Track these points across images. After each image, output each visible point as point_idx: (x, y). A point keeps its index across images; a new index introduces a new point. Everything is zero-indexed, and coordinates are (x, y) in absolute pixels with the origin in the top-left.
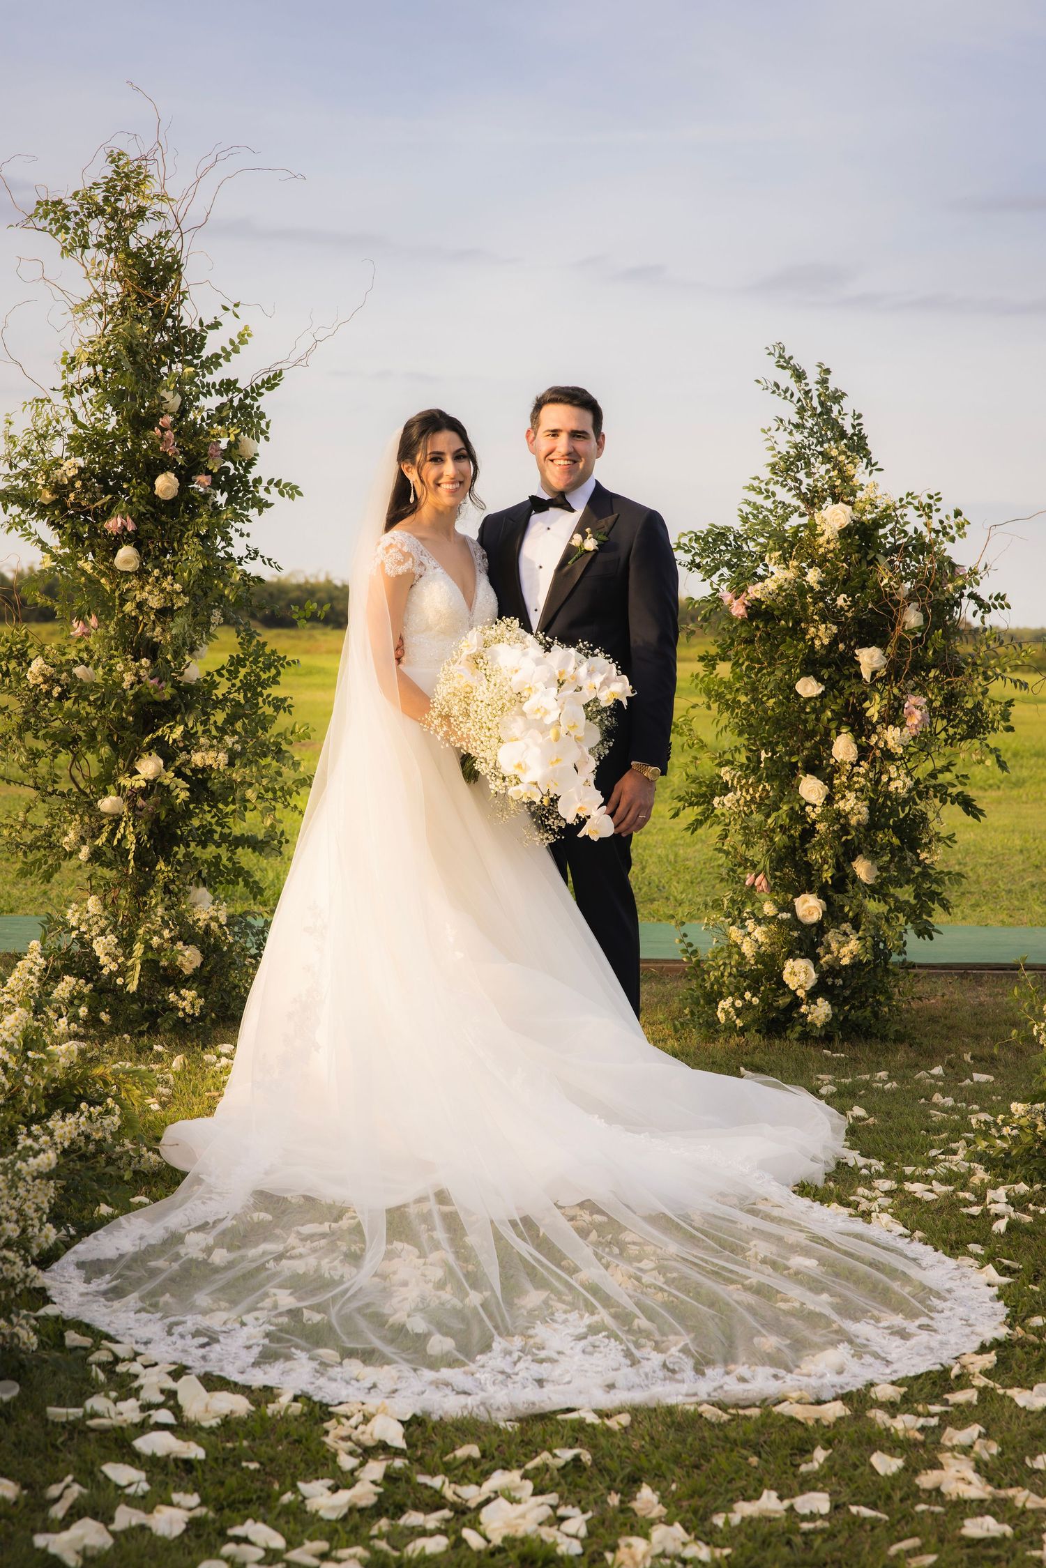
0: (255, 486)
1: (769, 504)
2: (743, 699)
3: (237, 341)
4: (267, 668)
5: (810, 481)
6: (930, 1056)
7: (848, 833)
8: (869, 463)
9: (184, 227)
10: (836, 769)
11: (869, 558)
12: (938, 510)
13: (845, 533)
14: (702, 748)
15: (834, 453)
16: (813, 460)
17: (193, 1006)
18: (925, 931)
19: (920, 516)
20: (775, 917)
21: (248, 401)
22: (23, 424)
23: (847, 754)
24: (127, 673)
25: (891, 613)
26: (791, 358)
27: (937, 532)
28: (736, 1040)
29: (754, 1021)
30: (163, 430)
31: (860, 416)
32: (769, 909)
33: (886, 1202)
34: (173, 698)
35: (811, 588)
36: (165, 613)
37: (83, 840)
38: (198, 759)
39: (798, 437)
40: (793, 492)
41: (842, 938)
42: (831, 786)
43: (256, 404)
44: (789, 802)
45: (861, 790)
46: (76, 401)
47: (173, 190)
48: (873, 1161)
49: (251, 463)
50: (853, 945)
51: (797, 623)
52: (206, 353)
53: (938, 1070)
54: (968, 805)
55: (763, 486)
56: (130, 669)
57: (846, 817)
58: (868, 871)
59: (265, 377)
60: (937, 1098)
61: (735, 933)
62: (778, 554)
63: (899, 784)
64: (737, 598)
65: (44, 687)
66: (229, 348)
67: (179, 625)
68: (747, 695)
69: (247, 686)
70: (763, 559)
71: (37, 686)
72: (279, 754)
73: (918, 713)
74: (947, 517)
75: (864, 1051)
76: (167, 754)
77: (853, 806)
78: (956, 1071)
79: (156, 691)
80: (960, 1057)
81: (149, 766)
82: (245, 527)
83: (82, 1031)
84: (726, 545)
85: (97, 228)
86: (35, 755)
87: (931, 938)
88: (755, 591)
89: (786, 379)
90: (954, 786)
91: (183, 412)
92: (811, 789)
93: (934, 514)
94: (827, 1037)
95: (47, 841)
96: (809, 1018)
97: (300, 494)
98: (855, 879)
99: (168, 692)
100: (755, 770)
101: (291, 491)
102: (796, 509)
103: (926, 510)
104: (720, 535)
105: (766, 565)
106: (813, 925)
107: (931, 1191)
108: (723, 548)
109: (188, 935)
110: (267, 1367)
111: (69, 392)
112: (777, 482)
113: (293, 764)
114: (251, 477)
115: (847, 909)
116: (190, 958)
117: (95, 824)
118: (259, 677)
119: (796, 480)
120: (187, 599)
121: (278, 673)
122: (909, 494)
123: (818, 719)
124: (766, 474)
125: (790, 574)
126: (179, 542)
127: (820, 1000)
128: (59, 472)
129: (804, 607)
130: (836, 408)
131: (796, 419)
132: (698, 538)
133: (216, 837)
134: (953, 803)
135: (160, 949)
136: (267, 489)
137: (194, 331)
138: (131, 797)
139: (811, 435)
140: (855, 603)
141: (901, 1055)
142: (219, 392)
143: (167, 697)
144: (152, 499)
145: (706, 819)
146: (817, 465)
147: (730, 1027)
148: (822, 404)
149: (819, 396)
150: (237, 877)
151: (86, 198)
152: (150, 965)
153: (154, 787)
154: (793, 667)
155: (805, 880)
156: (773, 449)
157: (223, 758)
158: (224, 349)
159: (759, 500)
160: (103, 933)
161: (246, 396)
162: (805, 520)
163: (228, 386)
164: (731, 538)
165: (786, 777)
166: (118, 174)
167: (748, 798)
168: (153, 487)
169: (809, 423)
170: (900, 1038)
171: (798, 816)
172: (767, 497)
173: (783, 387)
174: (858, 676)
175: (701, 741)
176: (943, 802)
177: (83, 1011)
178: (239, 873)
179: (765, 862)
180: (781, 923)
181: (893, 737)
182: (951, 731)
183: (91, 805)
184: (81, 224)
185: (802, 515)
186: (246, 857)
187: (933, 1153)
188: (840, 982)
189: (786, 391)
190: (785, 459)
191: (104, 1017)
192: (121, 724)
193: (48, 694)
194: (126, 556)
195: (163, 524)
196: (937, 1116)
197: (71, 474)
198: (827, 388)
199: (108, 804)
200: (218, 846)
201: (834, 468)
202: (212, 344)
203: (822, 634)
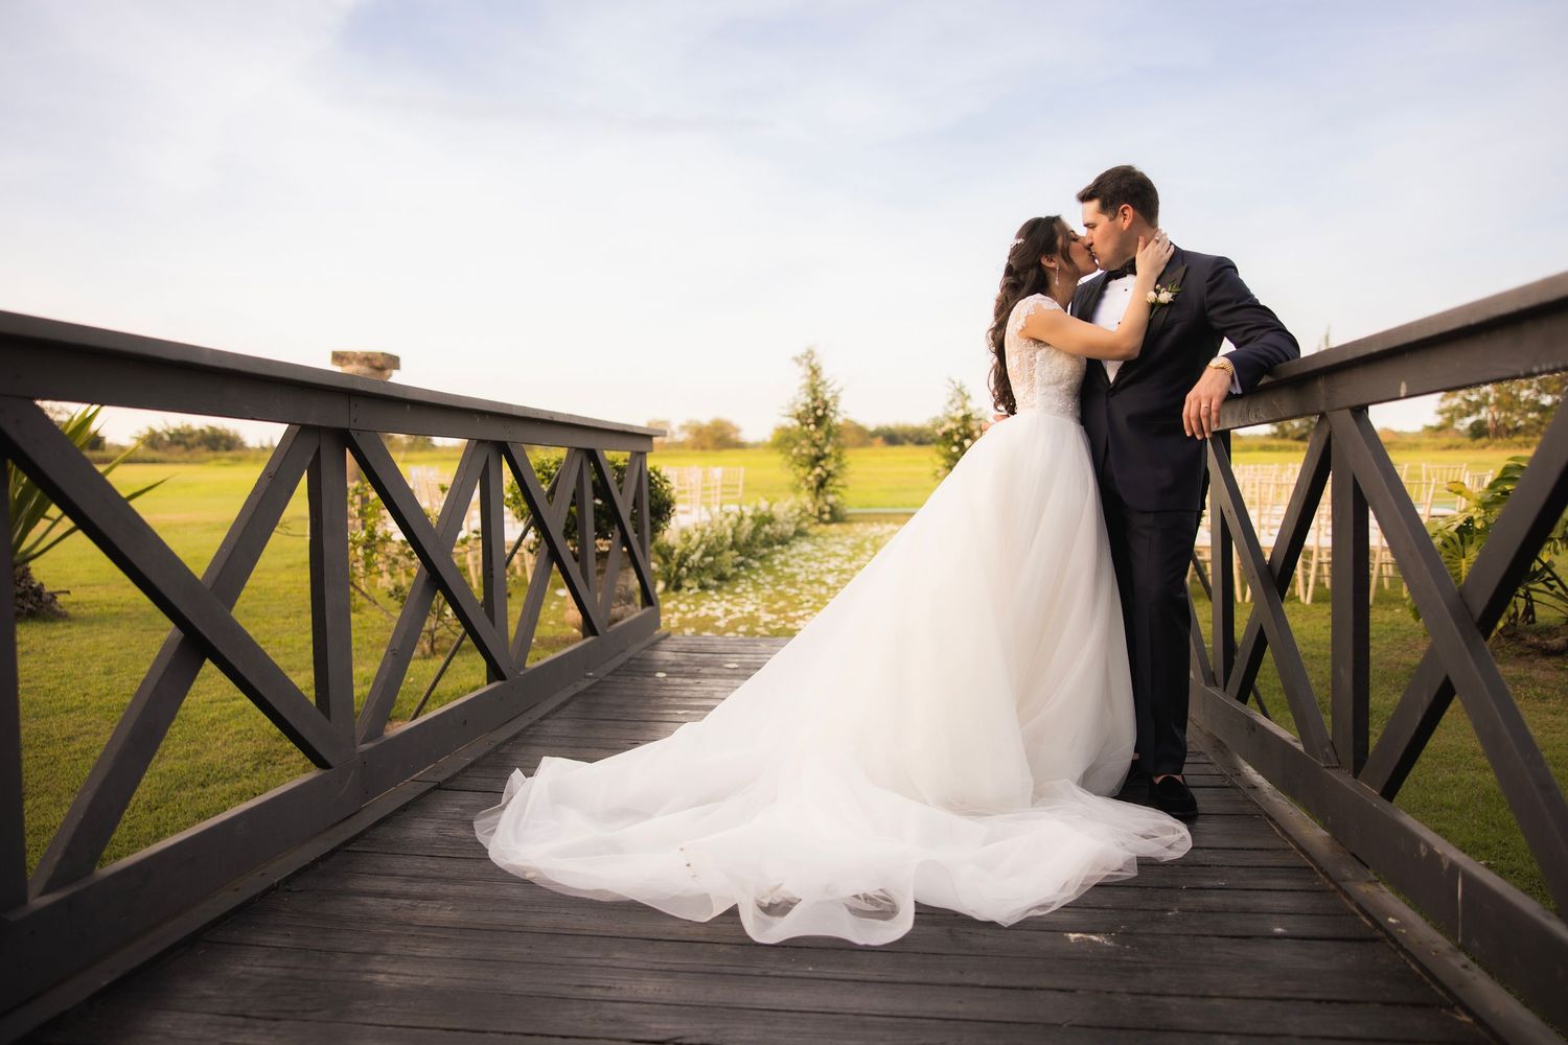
1: (948, 413)
3: (833, 383)
5: (957, 406)
9: (822, 361)
15: (962, 400)
16: (957, 401)
22: (791, 402)
24: (814, 451)
26: (953, 380)
30: (819, 401)
34: (823, 456)
35: (956, 428)
36: (820, 439)
37: (805, 486)
38: (828, 468)
39: (954, 396)
40: (953, 409)
43: (838, 395)
46: (801, 397)
47: (819, 354)
49: (836, 406)
52: (827, 386)
59: (840, 389)
62: (950, 421)
66: (831, 385)
67: (824, 441)
69: (837, 453)
72: (844, 467)
76: (822, 467)
79: (819, 455)
81: (818, 470)
82: (836, 419)
85: (805, 361)
86: (795, 469)
88: (944, 429)
89: (950, 384)
91: (823, 397)
95: (798, 486)
102: (953, 412)
105: (947, 424)
109: (826, 504)
111: (800, 394)
112: (949, 406)
113: (847, 469)
114: (836, 408)
116: (827, 508)
117: (808, 482)
118: (840, 451)
119: (952, 405)
120: (825, 435)
121: (843, 451)
124: (947, 404)
125: (953, 425)
126: (823, 424)
128: (798, 410)
129: (955, 433)
131: (953, 393)
133: (834, 485)
135: (821, 507)
136: (840, 410)
137: (825, 381)
138: (815, 477)
139: (957, 395)
142: (830, 393)
143: (821, 456)
144: (817, 415)
146: (958, 403)
149: (959, 386)
151: (802, 356)
152: (819, 510)
153: (819, 475)
156: (948, 399)
157: (833, 468)
159: (946, 412)
161: (836, 394)
162: (955, 414)
163: (833, 391)
166: (807, 352)
168: (817, 413)
169: (956, 393)
172: (947, 409)
178: (837, 492)
183: (807, 479)
184: (801, 361)
186: (840, 490)
189: (951, 387)
190: (951, 400)
192: (812, 462)
193: (798, 456)
194: (812, 427)
195: (820, 420)
199: (810, 478)
200: (834, 487)
201: (962, 403)
202: (828, 384)
203: (956, 438)
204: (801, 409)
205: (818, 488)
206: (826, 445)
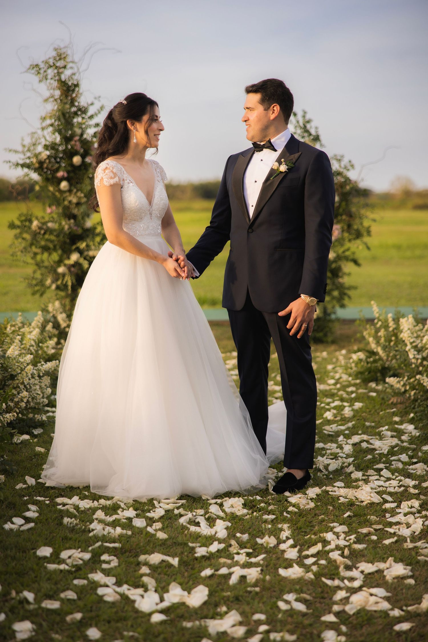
3: (100, 109)
9: (80, 70)
12: (343, 161)
22: (28, 141)
24: (66, 225)
27: (343, 168)
30: (76, 141)
31: (318, 128)
34: (82, 233)
36: (78, 204)
37: (53, 282)
38: (91, 254)
46: (45, 132)
47: (76, 59)
52: (89, 114)
54: (356, 262)
65: (38, 231)
66: (97, 112)
67: (83, 209)
71: (36, 230)
73: (337, 232)
74: (347, 163)
76: (81, 252)
79: (76, 231)
81: (75, 257)
85: (51, 72)
86: (35, 254)
87: (345, 308)
90: (351, 256)
91: (82, 135)
95: (41, 283)
99: (80, 231)
103: (339, 161)
111: (43, 129)
117: (57, 277)
120: (86, 199)
122: (337, 154)
126: (83, 180)
128: (41, 157)
130: (309, 125)
134: (350, 262)
137: (85, 106)
138: (69, 267)
139: (299, 135)
141: (332, 347)
142: (94, 127)
143: (80, 233)
144: (72, 165)
148: (304, 125)
149: (303, 122)
151: (46, 62)
153: (76, 264)
158: (95, 112)
160: (61, 313)
163: (97, 124)
166: (57, 54)
168: (72, 161)
170: (333, 342)
176: (347, 261)
183: (55, 271)
184: (45, 71)
192: (65, 242)
193: (39, 233)
194: (64, 185)
195: (77, 174)
197: (45, 157)
198: (305, 119)
199: (61, 270)
202: (91, 111)
204: (45, 153)
205: (74, 288)
206: (86, 215)
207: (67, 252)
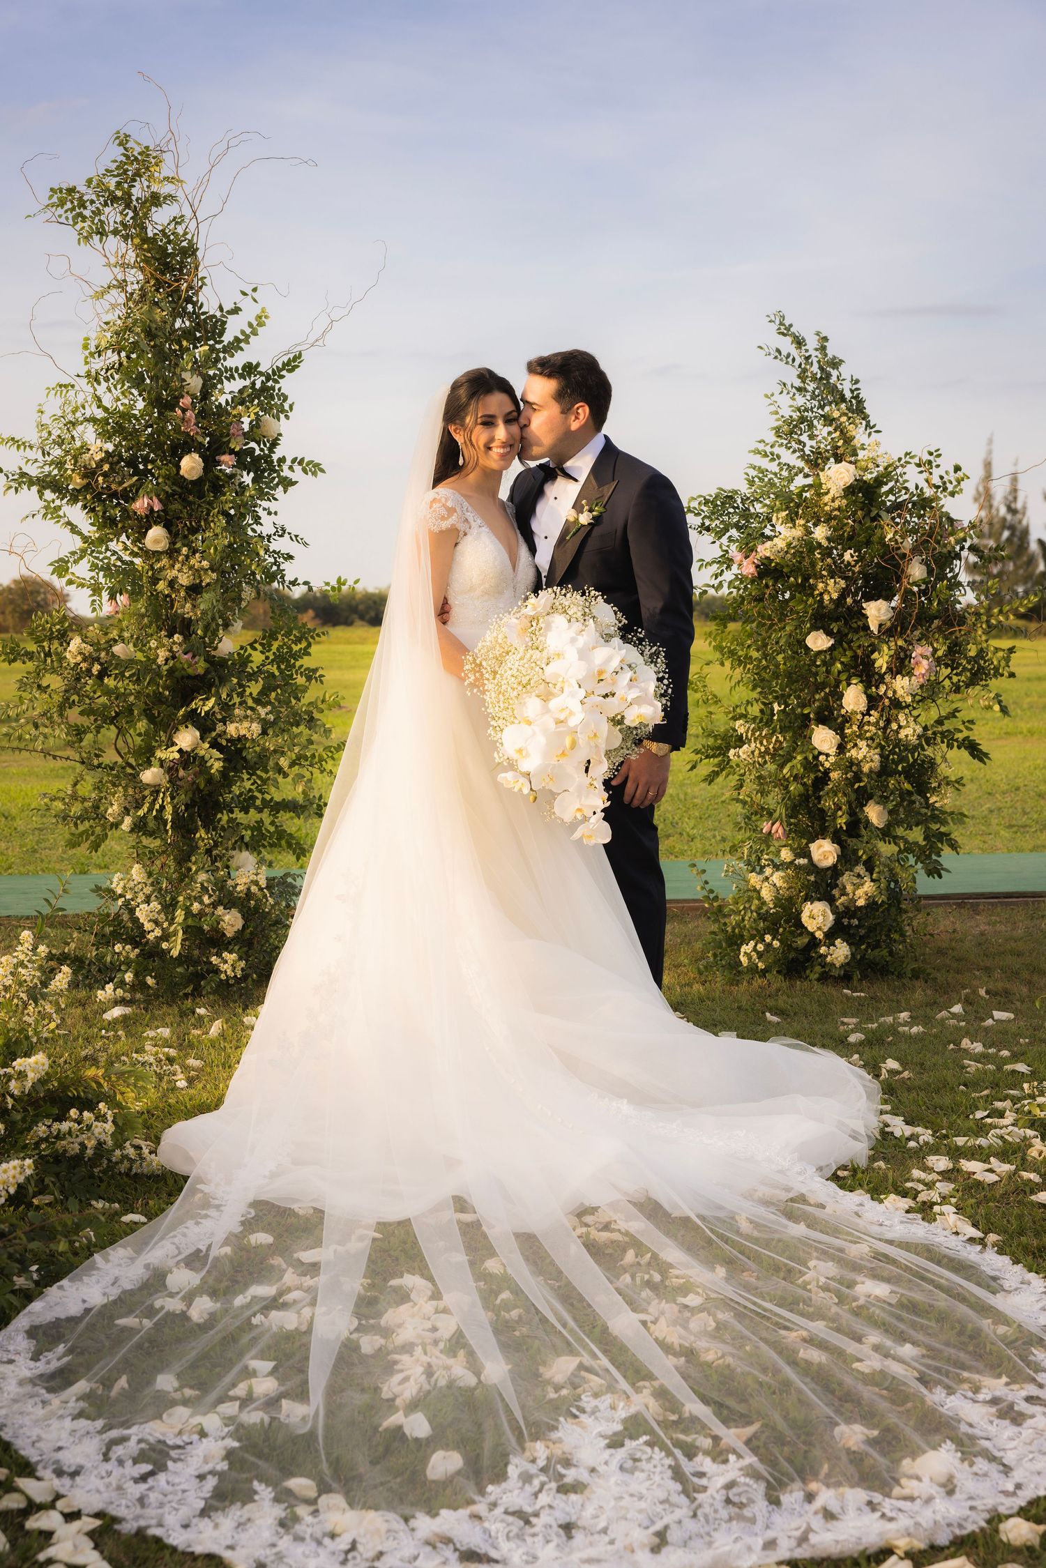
0: (279, 466)
1: (774, 467)
2: (755, 654)
3: (255, 323)
4: (298, 640)
5: (813, 443)
6: (946, 993)
7: (860, 781)
8: (868, 426)
9: (200, 216)
10: (847, 719)
11: (873, 514)
12: (938, 466)
13: (850, 491)
14: (716, 703)
15: (836, 414)
16: (815, 422)
17: (234, 968)
18: (935, 871)
19: (921, 472)
20: (792, 862)
21: (270, 383)
23: (857, 704)
24: (162, 650)
25: (897, 566)
26: (791, 326)
27: (938, 487)
28: (759, 982)
29: (776, 962)
30: (184, 411)
31: (857, 382)
32: (786, 855)
33: (945, 1187)
34: (207, 671)
35: (819, 545)
36: (195, 590)
37: (126, 811)
38: (232, 729)
39: (800, 400)
40: (798, 454)
41: (856, 881)
42: (843, 736)
43: (277, 386)
44: (803, 752)
45: (872, 739)
46: (101, 389)
48: (919, 1130)
49: (274, 444)
50: (868, 887)
51: (806, 579)
52: (227, 338)
53: (957, 1009)
54: (974, 749)
55: (768, 449)
56: (164, 646)
57: (858, 764)
58: (879, 816)
59: (285, 359)
60: (966, 1043)
61: (754, 879)
62: (784, 514)
63: (909, 731)
64: (746, 557)
65: (84, 666)
66: (248, 331)
67: (207, 601)
68: (758, 650)
69: (279, 659)
70: (770, 520)
71: (77, 664)
72: (311, 722)
73: (925, 662)
74: (947, 472)
75: (881, 989)
76: (204, 725)
77: (865, 754)
78: (976, 1010)
79: (190, 666)
80: (975, 992)
81: (186, 738)
82: (272, 506)
83: (128, 996)
84: (734, 508)
85: (112, 216)
86: (79, 732)
87: (940, 876)
88: (764, 550)
89: (787, 345)
90: (961, 731)
91: (206, 394)
92: (823, 739)
93: (934, 470)
94: (845, 976)
95: (96, 812)
96: (829, 959)
97: (323, 471)
98: (868, 823)
99: (201, 667)
100: (769, 722)
101: (313, 468)
102: (801, 470)
103: (927, 466)
104: (730, 498)
105: (773, 526)
106: (829, 868)
107: (991, 1171)
108: (731, 510)
109: (228, 899)
110: (218, 1517)
111: (94, 378)
112: (781, 445)
113: (325, 731)
114: (275, 457)
115: (860, 853)
116: (231, 921)
117: (138, 795)
118: (291, 649)
119: (800, 442)
120: (214, 576)
121: (309, 645)
122: (907, 454)
123: (828, 672)
124: (771, 437)
125: (798, 532)
126: (206, 520)
127: (838, 942)
128: (86, 457)
129: (813, 564)
130: (834, 373)
131: (798, 383)
132: (707, 502)
133: (258, 802)
134: (959, 748)
135: (201, 914)
136: (291, 468)
137: (214, 316)
138: (170, 768)
139: (813, 398)
140: (861, 558)
141: (919, 993)
142: (242, 376)
143: (201, 671)
144: (178, 480)
145: (722, 770)
146: (819, 427)
147: (753, 969)
148: (821, 368)
149: (819, 362)
150: (279, 839)
151: (101, 187)
152: (192, 931)
153: (187, 758)
154: (803, 622)
155: (819, 826)
156: (777, 413)
157: (256, 728)
158: (243, 332)
159: (765, 463)
160: (147, 901)
161: (268, 378)
162: (810, 481)
163: (250, 369)
164: (739, 501)
165: (799, 728)
166: (127, 157)
167: (763, 749)
168: (179, 468)
169: (811, 386)
170: (916, 975)
171: (812, 764)
172: (773, 460)
173: (784, 353)
174: (866, 628)
175: (715, 696)
176: (950, 746)
177: (129, 977)
178: (282, 835)
179: (781, 811)
180: (799, 867)
181: (902, 686)
182: (955, 679)
183: (135, 777)
184: (98, 212)
185: (806, 476)
187: (979, 1114)
188: (855, 922)
189: (789, 355)
190: (790, 421)
191: (150, 981)
192: (158, 699)
193: (89, 671)
194: (156, 536)
195: (190, 503)
196: (972, 1066)
197: (98, 457)
198: (826, 355)
199: (149, 776)
200: (260, 811)
201: (835, 430)
202: (234, 328)
203: (831, 589)
204: (96, 445)
205: (184, 827)
206: (219, 622)
207: (165, 727)
